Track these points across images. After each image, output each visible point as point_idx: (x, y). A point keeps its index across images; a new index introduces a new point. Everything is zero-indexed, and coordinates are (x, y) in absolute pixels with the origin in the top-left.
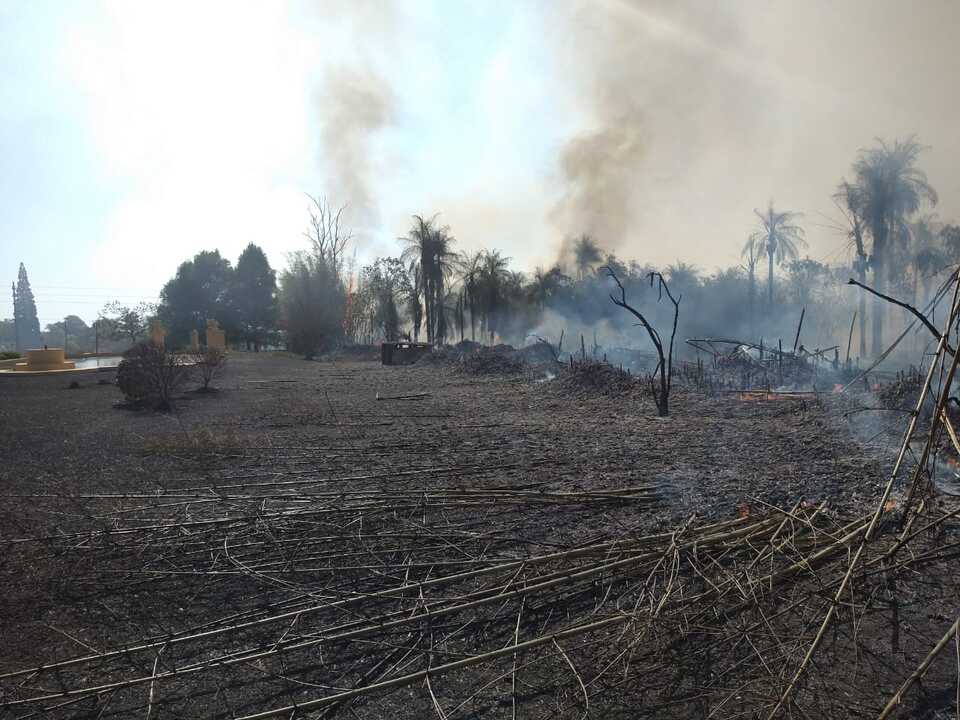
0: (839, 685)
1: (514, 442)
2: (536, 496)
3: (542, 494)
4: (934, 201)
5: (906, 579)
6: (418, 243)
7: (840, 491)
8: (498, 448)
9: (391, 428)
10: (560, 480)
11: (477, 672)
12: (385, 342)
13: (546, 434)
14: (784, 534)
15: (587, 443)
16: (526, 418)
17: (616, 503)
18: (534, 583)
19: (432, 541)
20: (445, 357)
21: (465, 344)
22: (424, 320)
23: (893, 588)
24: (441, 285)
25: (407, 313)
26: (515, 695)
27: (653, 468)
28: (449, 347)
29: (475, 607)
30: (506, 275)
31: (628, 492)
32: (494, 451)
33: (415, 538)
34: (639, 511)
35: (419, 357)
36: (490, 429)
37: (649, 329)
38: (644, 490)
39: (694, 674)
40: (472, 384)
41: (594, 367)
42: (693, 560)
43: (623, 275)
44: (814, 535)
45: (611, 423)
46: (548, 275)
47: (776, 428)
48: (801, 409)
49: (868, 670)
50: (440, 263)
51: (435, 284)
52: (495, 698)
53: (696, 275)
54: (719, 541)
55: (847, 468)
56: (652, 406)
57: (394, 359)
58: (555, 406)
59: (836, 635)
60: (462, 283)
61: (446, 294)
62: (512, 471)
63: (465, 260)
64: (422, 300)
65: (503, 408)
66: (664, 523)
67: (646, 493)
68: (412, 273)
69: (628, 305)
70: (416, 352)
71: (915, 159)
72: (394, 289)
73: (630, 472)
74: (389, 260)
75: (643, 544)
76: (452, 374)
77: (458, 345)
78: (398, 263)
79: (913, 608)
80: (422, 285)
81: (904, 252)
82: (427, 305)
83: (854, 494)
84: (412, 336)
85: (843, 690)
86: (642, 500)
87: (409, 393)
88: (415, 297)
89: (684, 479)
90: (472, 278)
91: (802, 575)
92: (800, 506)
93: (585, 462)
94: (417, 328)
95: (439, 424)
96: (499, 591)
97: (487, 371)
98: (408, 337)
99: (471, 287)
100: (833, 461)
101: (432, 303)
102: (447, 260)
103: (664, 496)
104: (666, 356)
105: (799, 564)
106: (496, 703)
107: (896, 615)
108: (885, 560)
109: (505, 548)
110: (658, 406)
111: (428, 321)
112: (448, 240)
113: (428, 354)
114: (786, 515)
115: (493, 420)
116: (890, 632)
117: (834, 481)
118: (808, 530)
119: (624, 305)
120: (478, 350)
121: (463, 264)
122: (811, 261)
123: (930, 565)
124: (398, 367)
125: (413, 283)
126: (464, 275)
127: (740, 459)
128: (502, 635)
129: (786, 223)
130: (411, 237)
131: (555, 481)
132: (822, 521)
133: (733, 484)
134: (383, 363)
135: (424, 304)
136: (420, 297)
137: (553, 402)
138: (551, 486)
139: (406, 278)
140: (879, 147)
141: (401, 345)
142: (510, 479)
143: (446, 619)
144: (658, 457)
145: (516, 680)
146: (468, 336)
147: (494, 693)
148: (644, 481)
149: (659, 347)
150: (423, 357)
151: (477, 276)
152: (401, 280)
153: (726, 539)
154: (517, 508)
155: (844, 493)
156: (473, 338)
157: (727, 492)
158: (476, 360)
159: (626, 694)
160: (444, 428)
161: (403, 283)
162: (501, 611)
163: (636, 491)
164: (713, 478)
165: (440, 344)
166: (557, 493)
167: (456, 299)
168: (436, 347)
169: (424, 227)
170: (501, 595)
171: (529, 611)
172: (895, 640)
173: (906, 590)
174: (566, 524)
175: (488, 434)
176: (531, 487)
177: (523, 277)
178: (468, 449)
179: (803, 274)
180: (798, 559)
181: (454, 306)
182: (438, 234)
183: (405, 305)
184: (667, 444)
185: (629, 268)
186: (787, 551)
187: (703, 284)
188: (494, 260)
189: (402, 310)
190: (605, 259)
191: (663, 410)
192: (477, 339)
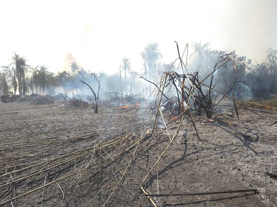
0: (133, 178)
1: (49, 125)
2: (55, 140)
3: (57, 140)
4: (162, 57)
5: (151, 150)
6: (15, 61)
7: (138, 130)
8: (43, 127)
9: (4, 124)
10: (63, 135)
11: (31, 196)
12: (3, 95)
13: (60, 122)
14: (124, 142)
15: (73, 123)
16: (54, 117)
17: (80, 140)
18: (51, 167)
19: (17, 159)
20: (26, 99)
21: (33, 95)
22: (18, 87)
23: (148, 152)
24: (24, 75)
25: (11, 85)
26: (43, 200)
27: (92, 129)
28: (27, 96)
29: (31, 177)
30: (48, 73)
31: (84, 136)
32: (42, 128)
33: (10, 159)
34: (87, 141)
35: (16, 100)
36: (41, 122)
37: (92, 90)
38: (89, 135)
39: (98, 183)
40: (35, 108)
41: (76, 101)
42: (100, 152)
43: (86, 74)
44: (131, 142)
45: (81, 117)
46: (62, 73)
47: (125, 115)
48: (131, 110)
49: (140, 173)
50: (23, 68)
51: (22, 75)
52: (36, 203)
53: (107, 75)
54: (107, 146)
55: (141, 124)
56: (94, 111)
57: (6, 100)
58: (64, 113)
59: (134, 166)
60: (32, 75)
61: (26, 78)
62: (48, 134)
63: (32, 67)
64: (17, 80)
65: (47, 115)
66: (94, 144)
67: (89, 136)
68: (13, 71)
69: (85, 82)
70: (15, 98)
71: (158, 47)
72: (6, 76)
73: (85, 131)
74: (4, 66)
75: (86, 150)
76: (28, 105)
77: (31, 95)
78: (7, 68)
79: (152, 156)
80: (16, 75)
81: (155, 70)
82: (19, 82)
83: (142, 130)
84: (14, 92)
85: (134, 179)
86: (88, 138)
87: (12, 112)
88: (14, 79)
89: (100, 131)
90: (35, 73)
91: (128, 152)
92: (128, 135)
93: (72, 129)
94: (15, 90)
95: (22, 121)
96: (40, 171)
97: (42, 104)
98: (12, 93)
99: (35, 76)
100: (138, 123)
101: (21, 82)
102: (26, 67)
103: (94, 136)
104: (97, 97)
105: (127, 149)
106: (36, 204)
107: (148, 159)
108: (146, 146)
109: (43, 158)
110: (95, 111)
111: (19, 88)
112: (26, 60)
113: (20, 99)
114: (125, 137)
115: (42, 119)
116: (146, 163)
117: (137, 127)
118: (130, 140)
119: (84, 83)
120: (38, 97)
121: (32, 69)
122: (135, 72)
123: (156, 145)
124: (7, 103)
125: (13, 75)
126: (32, 72)
127: (115, 124)
128: (40, 184)
129: (129, 61)
130: (12, 59)
131: (62, 135)
132: (134, 138)
133: (113, 131)
134: (2, 102)
135: (18, 82)
136: (16, 79)
137: (63, 112)
138: (60, 137)
139: (10, 73)
140: (150, 43)
141: (9, 96)
142: (46, 137)
143: (21, 182)
144: (94, 125)
145: (44, 196)
146: (35, 92)
147: (36, 201)
148: (89, 133)
149: (95, 94)
150: (17, 100)
151: (37, 73)
152: (9, 73)
153: (110, 146)
154: (48, 145)
155: (139, 130)
156: (37, 93)
157: (111, 133)
158: (38, 100)
159: (78, 193)
160: (24, 123)
161: (10, 75)
162: (40, 177)
163: (86, 136)
164: (108, 130)
165: (24, 95)
166: (62, 139)
167: (30, 80)
168: (23, 96)
169: (17, 56)
170: (40, 172)
171: (49, 175)
172: (147, 164)
173: (151, 152)
174: (64, 148)
175: (40, 123)
176: (53, 138)
177: (54, 74)
178: (32, 128)
179: (133, 75)
180: (126, 148)
181: (29, 83)
182: (22, 59)
183: (11, 83)
184: (97, 122)
185: (88, 72)
186: (125, 147)
187: (108, 77)
188: (43, 67)
189: (9, 84)
190: (80, 69)
191: (96, 112)
192: (38, 93)
